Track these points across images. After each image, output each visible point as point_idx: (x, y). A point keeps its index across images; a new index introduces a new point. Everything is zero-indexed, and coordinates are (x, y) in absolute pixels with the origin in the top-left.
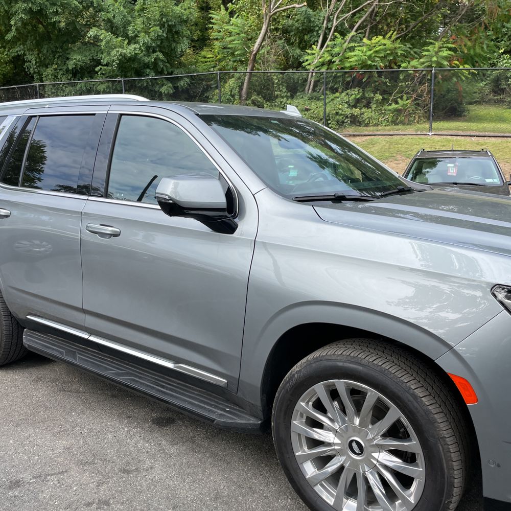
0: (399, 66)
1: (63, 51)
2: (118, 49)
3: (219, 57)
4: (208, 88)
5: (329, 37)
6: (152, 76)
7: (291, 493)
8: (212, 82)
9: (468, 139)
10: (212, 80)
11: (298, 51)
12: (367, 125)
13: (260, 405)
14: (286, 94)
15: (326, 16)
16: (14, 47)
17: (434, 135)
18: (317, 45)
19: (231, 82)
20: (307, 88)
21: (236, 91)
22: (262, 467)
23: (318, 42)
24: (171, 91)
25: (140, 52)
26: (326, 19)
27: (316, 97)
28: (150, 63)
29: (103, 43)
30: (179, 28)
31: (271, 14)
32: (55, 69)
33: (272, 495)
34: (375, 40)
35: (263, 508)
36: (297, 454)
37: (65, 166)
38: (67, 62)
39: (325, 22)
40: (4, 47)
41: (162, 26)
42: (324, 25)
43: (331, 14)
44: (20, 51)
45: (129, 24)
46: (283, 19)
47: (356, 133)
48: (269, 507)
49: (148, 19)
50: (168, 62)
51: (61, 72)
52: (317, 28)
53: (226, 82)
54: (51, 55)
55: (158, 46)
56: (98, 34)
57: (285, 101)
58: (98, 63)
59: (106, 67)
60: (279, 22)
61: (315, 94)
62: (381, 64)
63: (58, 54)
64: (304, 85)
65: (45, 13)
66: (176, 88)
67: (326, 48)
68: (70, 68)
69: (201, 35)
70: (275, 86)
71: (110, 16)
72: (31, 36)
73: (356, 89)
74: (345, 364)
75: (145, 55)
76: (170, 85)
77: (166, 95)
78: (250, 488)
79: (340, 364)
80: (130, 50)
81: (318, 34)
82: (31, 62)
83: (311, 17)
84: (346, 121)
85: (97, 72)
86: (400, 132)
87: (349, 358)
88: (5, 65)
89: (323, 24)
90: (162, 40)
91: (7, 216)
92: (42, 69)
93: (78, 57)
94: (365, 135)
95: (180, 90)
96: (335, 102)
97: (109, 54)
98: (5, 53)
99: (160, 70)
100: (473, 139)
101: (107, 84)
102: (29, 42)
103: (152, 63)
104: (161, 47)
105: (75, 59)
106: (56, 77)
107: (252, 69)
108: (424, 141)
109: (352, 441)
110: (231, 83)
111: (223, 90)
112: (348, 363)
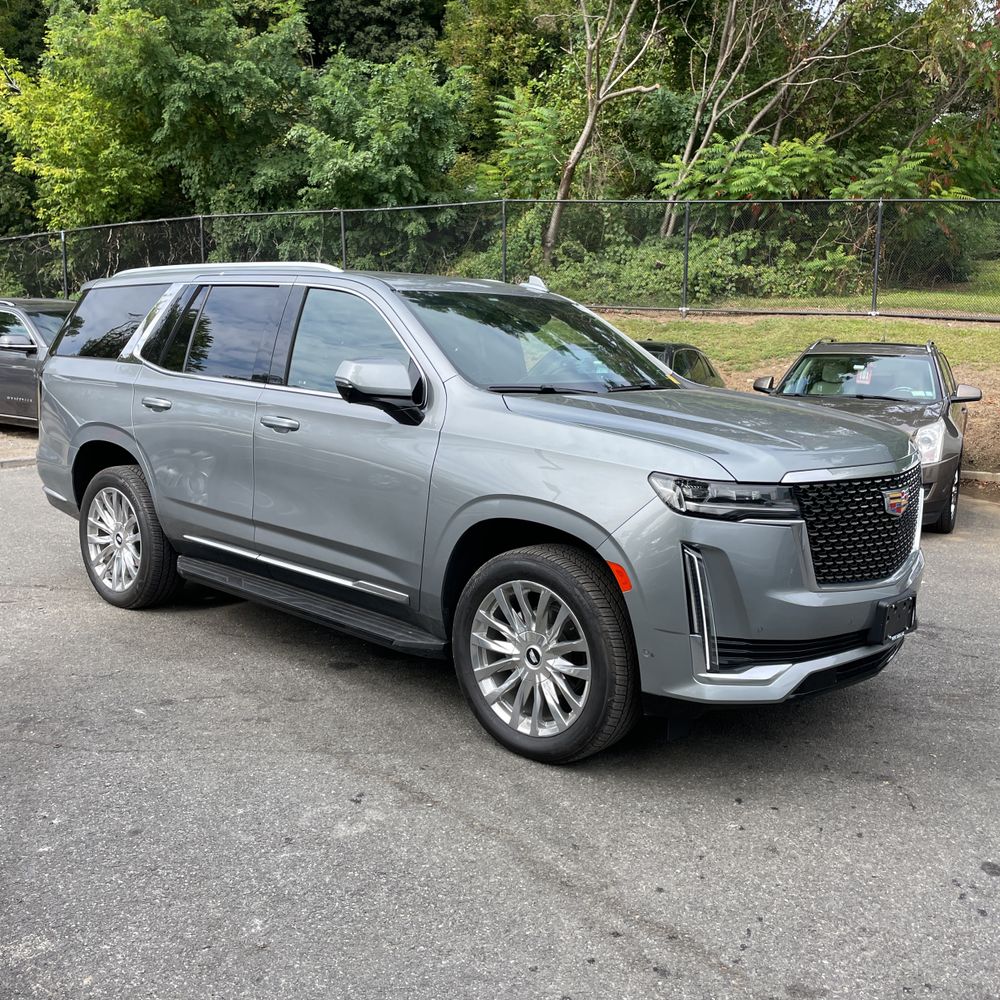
0: (828, 193)
1: (246, 160)
2: (335, 160)
3: (510, 173)
4: (489, 226)
5: (704, 141)
6: (393, 206)
8: (495, 216)
9: (941, 324)
10: (495, 213)
11: (649, 164)
12: (766, 296)
14: (624, 238)
15: (700, 104)
16: (164, 154)
17: (880, 315)
18: (683, 154)
19: (529, 217)
20: (663, 228)
21: (537, 232)
23: (685, 148)
24: (423, 231)
25: (373, 165)
26: (699, 109)
27: (678, 245)
28: (390, 183)
29: (312, 150)
30: (440, 124)
31: (600, 102)
32: (231, 191)
34: (786, 146)
36: (476, 670)
37: (236, 349)
38: (252, 179)
39: (699, 113)
40: (149, 153)
41: (412, 120)
42: (697, 119)
43: (710, 100)
44: (174, 159)
45: (357, 117)
46: (625, 108)
47: (743, 310)
49: (390, 108)
50: (421, 181)
51: (240, 197)
52: (685, 124)
53: (519, 216)
54: (225, 168)
55: (405, 154)
56: (304, 134)
57: (621, 251)
58: (303, 182)
59: (315, 189)
60: (618, 112)
61: (677, 238)
62: (794, 189)
63: (237, 166)
64: (658, 222)
65: (218, 100)
66: (433, 226)
67: (699, 158)
68: (256, 190)
69: (488, 130)
70: (606, 223)
71: (327, 102)
72: (194, 135)
73: (750, 232)
75: (382, 170)
76: (422, 220)
77: (414, 237)
80: (357, 160)
81: (685, 133)
82: (191, 178)
83: (674, 105)
84: (729, 287)
85: (301, 198)
86: (819, 310)
88: (149, 183)
89: (694, 117)
90: (411, 144)
91: (167, 408)
92: (209, 191)
93: (270, 172)
94: (756, 314)
95: (440, 229)
96: (710, 254)
97: (321, 168)
98: (150, 163)
99: (406, 195)
100: (951, 324)
101: (316, 218)
102: (190, 145)
103: (393, 182)
104: (409, 155)
105: (265, 174)
106: (232, 203)
107: (565, 196)
108: (860, 326)
109: (530, 650)
110: (528, 219)
111: (513, 230)
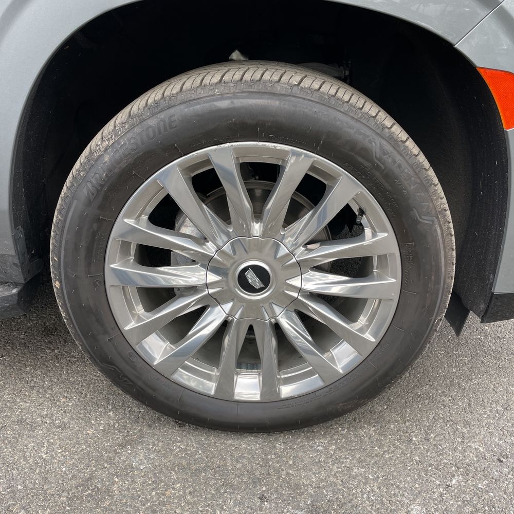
7: (109, 399)
13: (12, 252)
22: (27, 373)
33: (72, 418)
35: (66, 450)
36: (127, 328)
48: (78, 443)
74: (235, 101)
78: (20, 422)
79: (224, 104)
87: (242, 86)
109: (245, 269)
112: (243, 98)
